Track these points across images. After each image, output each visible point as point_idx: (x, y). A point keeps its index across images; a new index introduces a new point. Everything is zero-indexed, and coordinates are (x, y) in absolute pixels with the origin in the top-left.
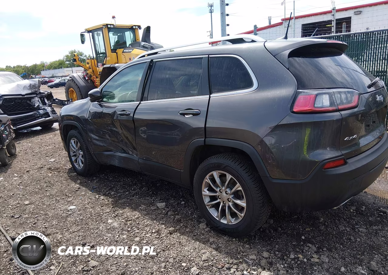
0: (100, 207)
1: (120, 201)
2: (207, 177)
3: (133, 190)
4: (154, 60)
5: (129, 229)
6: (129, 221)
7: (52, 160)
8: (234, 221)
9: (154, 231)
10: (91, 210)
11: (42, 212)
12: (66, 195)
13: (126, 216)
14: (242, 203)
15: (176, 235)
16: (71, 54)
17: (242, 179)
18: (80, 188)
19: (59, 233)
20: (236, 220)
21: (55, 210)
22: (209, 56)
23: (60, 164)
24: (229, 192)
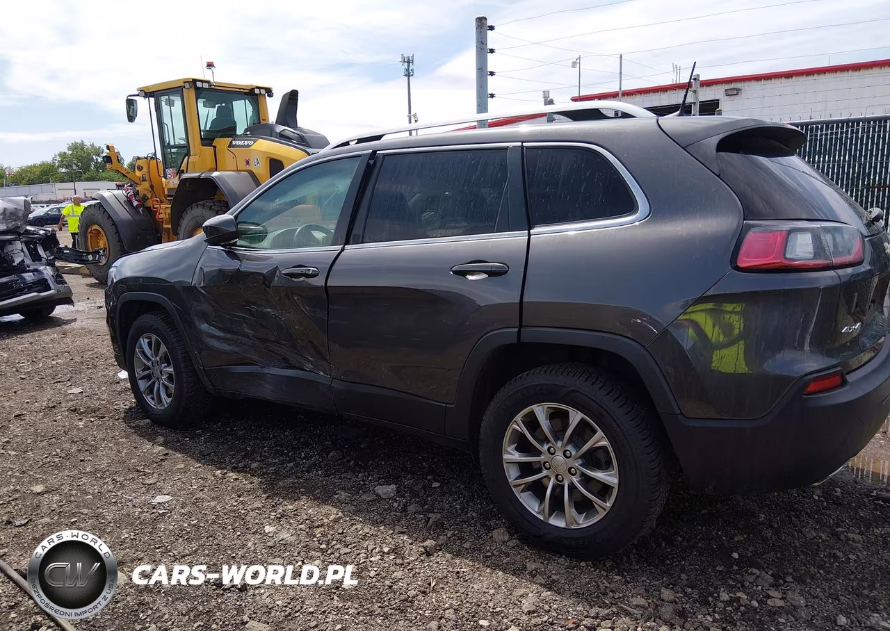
0: (233, 496)
1: (281, 483)
2: (518, 418)
3: (304, 458)
4: (378, 152)
5: (323, 546)
6: (318, 527)
7: (76, 390)
8: (583, 522)
9: (386, 550)
10: (213, 503)
11: (86, 511)
12: (138, 471)
13: (305, 517)
14: (609, 477)
15: (442, 558)
16: (73, 151)
17: (611, 419)
18: (167, 454)
19: (146, 559)
20: (586, 518)
21: (119, 505)
22: (524, 144)
23: (98, 399)
24: (573, 453)
